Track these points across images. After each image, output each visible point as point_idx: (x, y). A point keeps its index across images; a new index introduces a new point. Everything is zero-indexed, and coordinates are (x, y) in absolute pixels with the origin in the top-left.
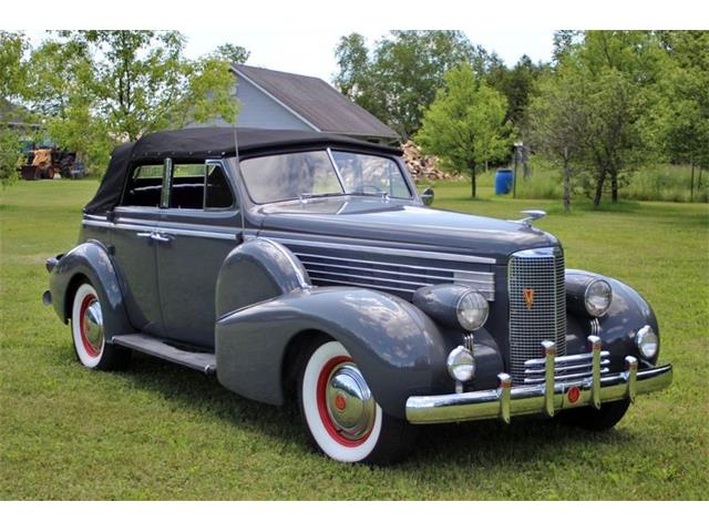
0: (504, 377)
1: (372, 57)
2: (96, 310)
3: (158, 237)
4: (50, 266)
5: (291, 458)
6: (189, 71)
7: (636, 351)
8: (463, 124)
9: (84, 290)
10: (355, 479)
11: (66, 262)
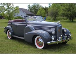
0: (57, 39)
1: (31, 7)
2: (10, 33)
4: (4, 28)
5: (34, 49)
6: (14, 8)
7: (69, 36)
8: (41, 13)
9: (8, 31)
10: (42, 51)
11: (6, 28)
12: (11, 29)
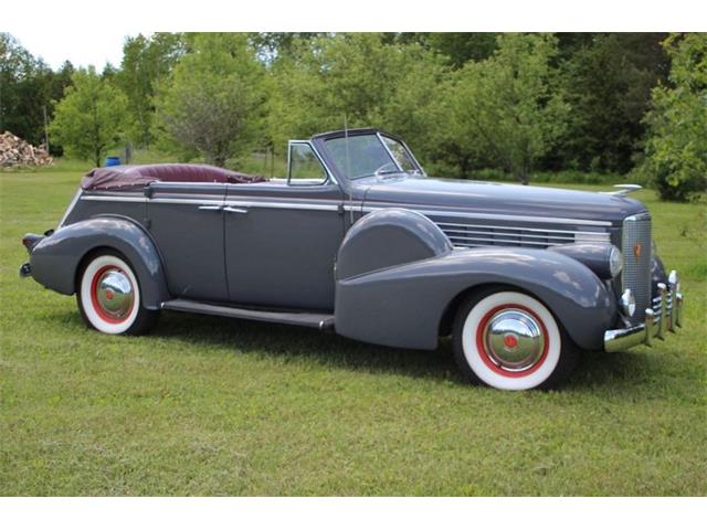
0: (649, 311)
3: (229, 209)
12: (142, 240)
